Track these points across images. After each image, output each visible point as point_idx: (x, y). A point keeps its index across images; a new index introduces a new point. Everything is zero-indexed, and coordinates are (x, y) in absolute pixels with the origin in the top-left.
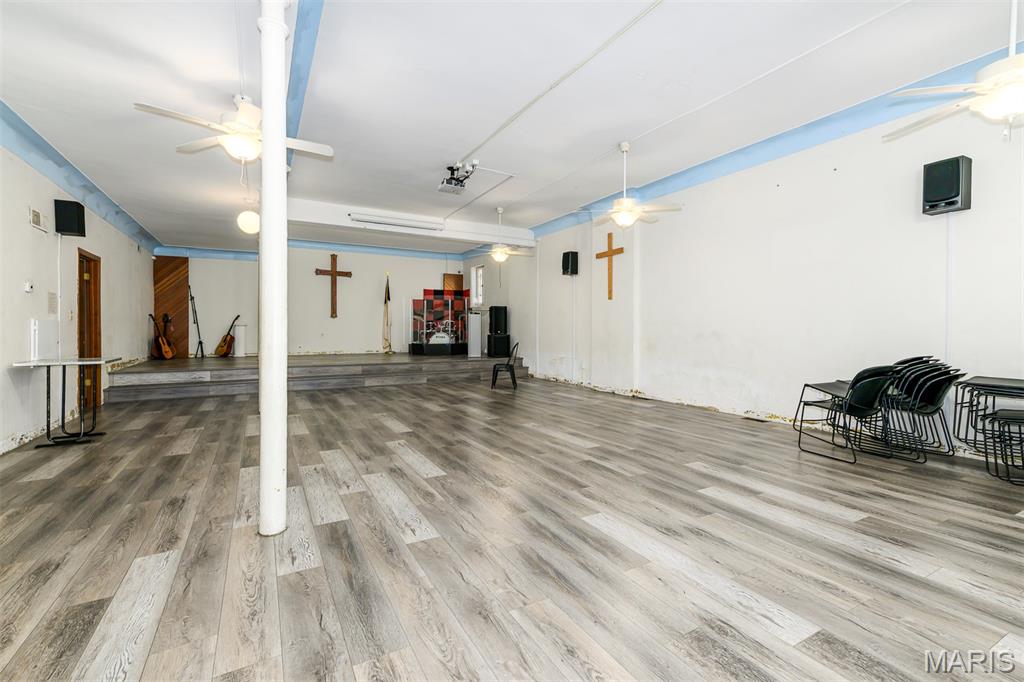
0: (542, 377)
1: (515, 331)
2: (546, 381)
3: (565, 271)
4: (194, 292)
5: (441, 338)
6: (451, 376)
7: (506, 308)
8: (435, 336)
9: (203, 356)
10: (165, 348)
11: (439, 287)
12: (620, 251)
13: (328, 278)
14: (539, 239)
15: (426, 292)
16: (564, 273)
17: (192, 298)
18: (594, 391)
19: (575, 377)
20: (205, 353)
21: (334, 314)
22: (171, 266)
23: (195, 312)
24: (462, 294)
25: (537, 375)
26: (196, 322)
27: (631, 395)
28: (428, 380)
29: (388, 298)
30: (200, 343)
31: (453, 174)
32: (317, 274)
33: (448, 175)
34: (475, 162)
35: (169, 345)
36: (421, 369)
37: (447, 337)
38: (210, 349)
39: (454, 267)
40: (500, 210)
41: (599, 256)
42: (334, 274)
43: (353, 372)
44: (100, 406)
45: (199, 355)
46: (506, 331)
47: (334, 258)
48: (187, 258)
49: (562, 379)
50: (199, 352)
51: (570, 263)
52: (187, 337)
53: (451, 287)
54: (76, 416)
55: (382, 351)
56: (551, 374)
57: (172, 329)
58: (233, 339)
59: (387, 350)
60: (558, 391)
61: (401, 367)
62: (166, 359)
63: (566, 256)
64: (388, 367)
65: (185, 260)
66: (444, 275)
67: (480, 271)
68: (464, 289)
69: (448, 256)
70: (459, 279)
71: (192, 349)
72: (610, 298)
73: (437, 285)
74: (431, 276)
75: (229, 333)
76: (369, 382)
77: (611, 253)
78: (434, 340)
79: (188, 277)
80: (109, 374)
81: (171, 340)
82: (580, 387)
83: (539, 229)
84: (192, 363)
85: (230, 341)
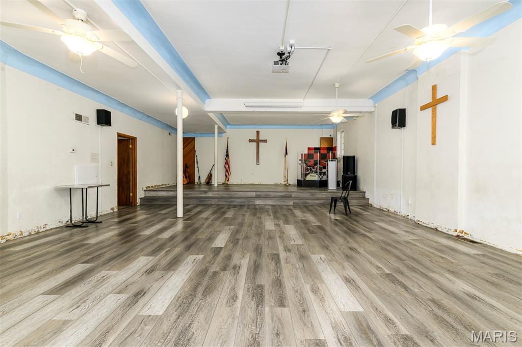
0: (379, 207)
1: (360, 173)
2: (381, 210)
3: (394, 124)
4: (197, 153)
5: (313, 177)
6: (309, 201)
7: (354, 157)
8: (309, 175)
11: (318, 146)
12: (445, 99)
13: (255, 144)
14: (377, 105)
15: (309, 149)
16: (393, 127)
17: (196, 156)
18: (418, 225)
19: (403, 210)
21: (258, 163)
23: (197, 163)
24: (332, 149)
25: (375, 205)
26: (198, 167)
27: (455, 234)
28: (294, 203)
29: (286, 153)
30: (199, 177)
31: (281, 57)
32: (250, 142)
33: (278, 58)
34: (292, 42)
36: (291, 196)
37: (316, 176)
38: (203, 180)
39: (327, 133)
40: (337, 85)
41: (423, 108)
42: (258, 141)
43: (250, 196)
44: (137, 206)
45: (199, 183)
46: (354, 173)
47: (258, 132)
48: (194, 138)
49: (392, 210)
50: (199, 181)
51: (399, 118)
52: (194, 174)
53: (325, 145)
54: (116, 210)
55: (283, 183)
56: (384, 206)
58: (211, 175)
59: (286, 183)
60: (382, 221)
61: (279, 194)
63: (395, 113)
64: (271, 194)
65: (193, 139)
66: (321, 138)
67: (343, 134)
68: (334, 146)
69: (324, 127)
70: (330, 140)
71: (196, 180)
72: (433, 144)
73: (317, 145)
74: (313, 139)
75: (210, 172)
76: (258, 202)
77: (435, 103)
78: (309, 178)
79: (195, 146)
80: (145, 191)
82: (406, 220)
83: (376, 96)
84: (196, 186)
85: (210, 176)
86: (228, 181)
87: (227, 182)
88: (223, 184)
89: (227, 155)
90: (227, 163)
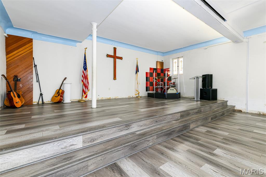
4: (37, 61)
5: (172, 90)
8: (169, 89)
9: (43, 103)
10: (16, 99)
15: (151, 69)
17: (35, 66)
20: (44, 101)
21: (115, 78)
22: (20, 43)
23: (37, 75)
26: (38, 81)
30: (41, 95)
32: (107, 57)
35: (19, 96)
38: (47, 98)
42: (115, 57)
45: (41, 102)
46: (212, 87)
47: (115, 49)
48: (32, 39)
50: (41, 101)
53: (159, 67)
55: (134, 96)
57: (21, 85)
58: (63, 92)
59: (138, 95)
62: (16, 108)
65: (31, 41)
69: (158, 53)
70: (162, 64)
71: (36, 99)
75: (60, 89)
79: (32, 51)
81: (20, 93)
84: (35, 109)
85: (60, 93)
86: (86, 97)
87: (84, 99)
88: (79, 101)
89: (85, 68)
90: (85, 77)
